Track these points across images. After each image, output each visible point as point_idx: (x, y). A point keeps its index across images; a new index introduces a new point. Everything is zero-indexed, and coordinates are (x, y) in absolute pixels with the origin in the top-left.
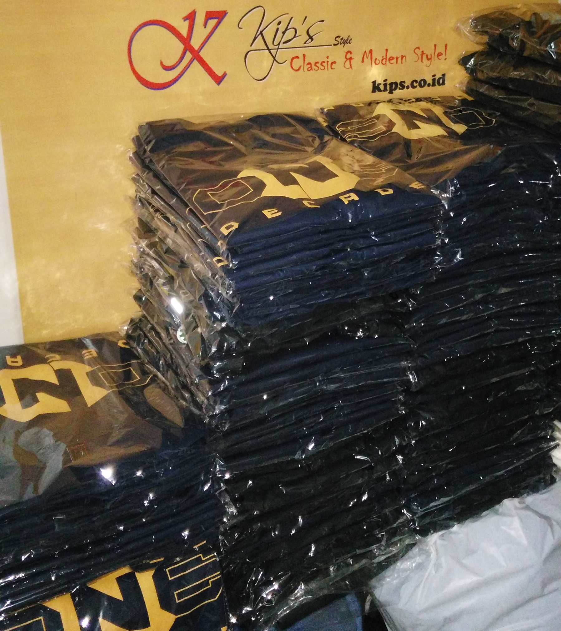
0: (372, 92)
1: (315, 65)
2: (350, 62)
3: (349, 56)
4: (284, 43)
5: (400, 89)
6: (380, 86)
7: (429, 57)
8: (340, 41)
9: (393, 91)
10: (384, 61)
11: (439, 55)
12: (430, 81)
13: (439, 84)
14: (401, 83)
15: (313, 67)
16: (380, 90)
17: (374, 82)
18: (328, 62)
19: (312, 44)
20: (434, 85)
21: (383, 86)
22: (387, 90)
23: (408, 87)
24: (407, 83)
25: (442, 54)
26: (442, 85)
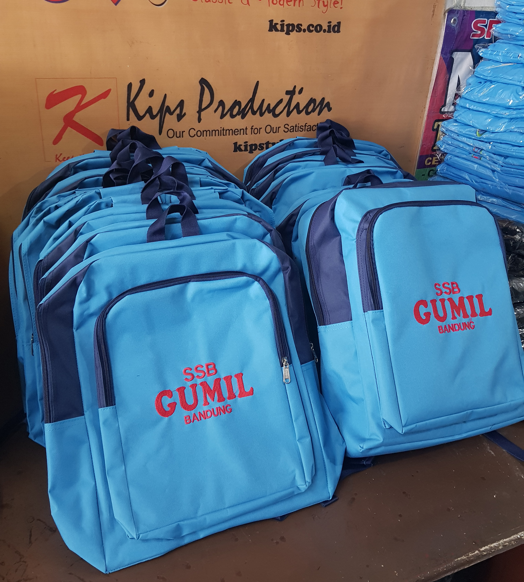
0: (269, 31)
5: (297, 31)
6: (277, 26)
7: (326, 4)
9: (290, 33)
10: (282, 3)
11: (336, 3)
12: (325, 27)
13: (334, 32)
14: (298, 25)
16: (277, 30)
17: (271, 21)
20: (329, 31)
21: (280, 26)
22: (284, 31)
23: (304, 31)
24: (305, 27)
25: (338, 3)
26: (337, 33)
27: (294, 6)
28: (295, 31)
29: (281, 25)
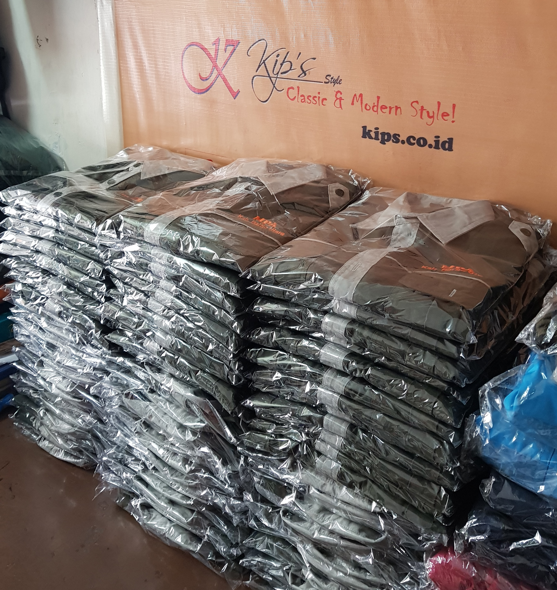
0: (362, 137)
1: (308, 99)
2: (340, 102)
3: (339, 95)
4: (282, 73)
5: (393, 141)
6: (371, 133)
7: (431, 114)
8: (330, 80)
9: (386, 142)
10: (375, 109)
11: (445, 115)
12: (431, 141)
13: (444, 149)
14: (395, 135)
15: (307, 100)
16: (371, 137)
17: (364, 128)
18: (319, 97)
19: (304, 78)
20: (437, 147)
21: (374, 134)
22: (379, 140)
23: (403, 142)
24: (403, 137)
25: (448, 115)
26: (449, 151)
27: (390, 113)
28: (391, 141)
29: (375, 132)
